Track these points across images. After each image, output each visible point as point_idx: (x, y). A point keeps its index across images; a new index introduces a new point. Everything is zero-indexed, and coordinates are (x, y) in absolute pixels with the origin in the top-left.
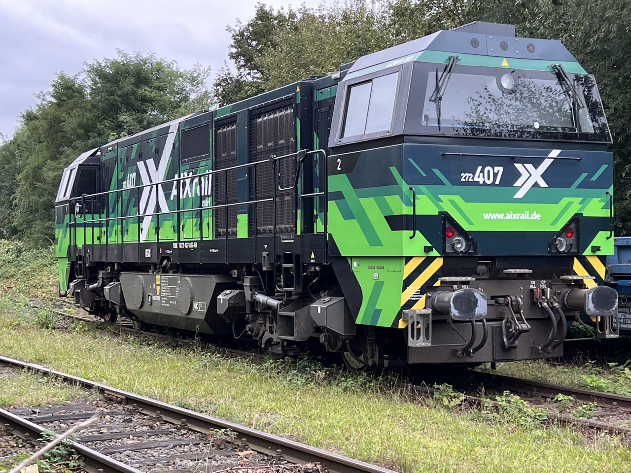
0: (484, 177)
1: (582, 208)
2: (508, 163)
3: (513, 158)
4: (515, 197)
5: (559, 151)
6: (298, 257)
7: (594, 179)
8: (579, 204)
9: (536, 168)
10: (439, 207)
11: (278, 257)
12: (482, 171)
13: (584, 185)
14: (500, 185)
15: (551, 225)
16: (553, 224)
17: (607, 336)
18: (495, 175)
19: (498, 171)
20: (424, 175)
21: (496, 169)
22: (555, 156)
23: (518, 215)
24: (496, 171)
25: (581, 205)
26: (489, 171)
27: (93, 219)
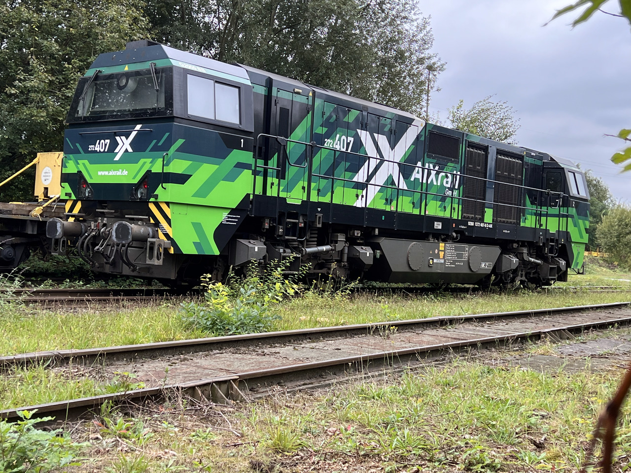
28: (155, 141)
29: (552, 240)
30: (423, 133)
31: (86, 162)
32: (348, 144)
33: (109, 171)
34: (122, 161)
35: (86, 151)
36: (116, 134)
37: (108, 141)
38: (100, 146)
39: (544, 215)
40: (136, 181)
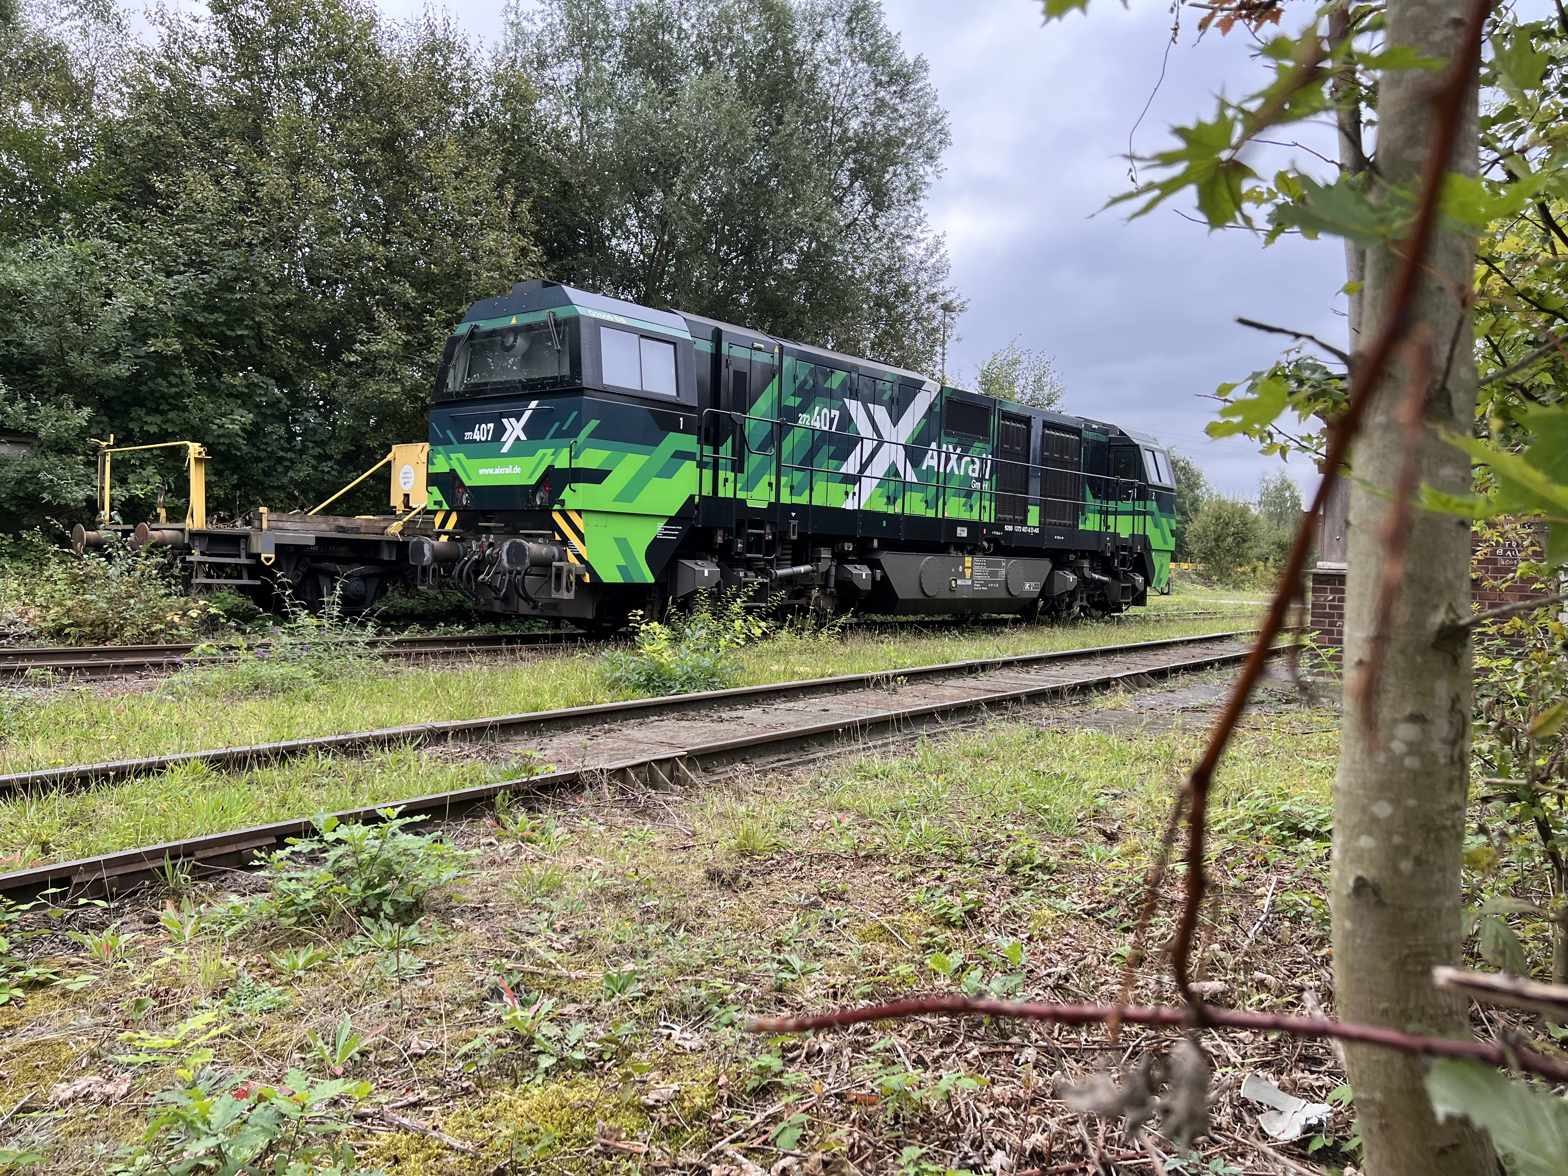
28: (557, 424)
29: (1124, 548)
30: (938, 402)
31: (461, 456)
32: (832, 420)
33: (494, 467)
34: (511, 454)
35: (461, 440)
36: (502, 415)
37: (491, 426)
38: (481, 433)
39: (1112, 513)
40: (533, 481)
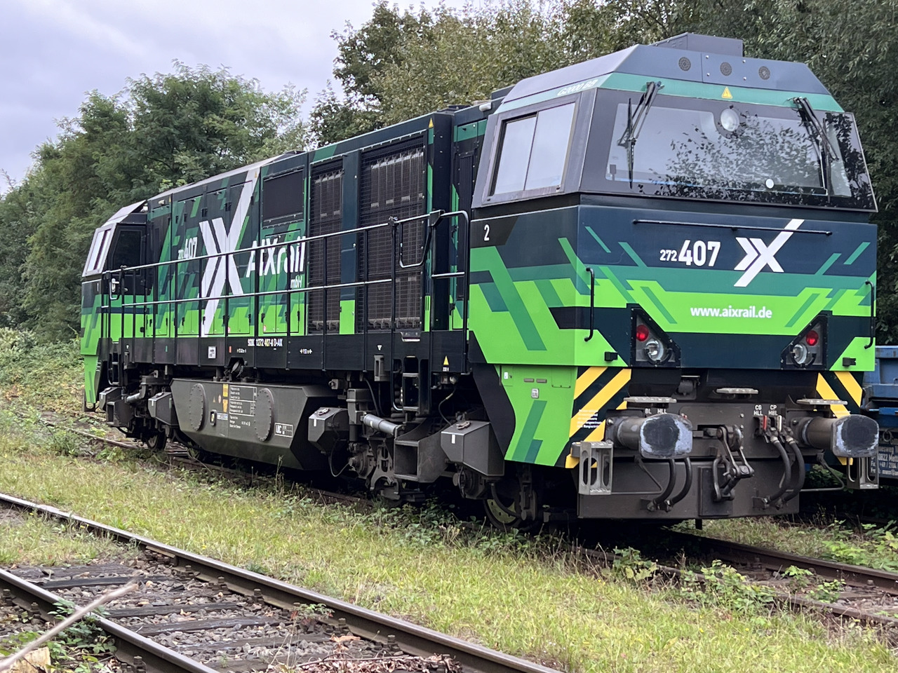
0: (692, 255)
1: (831, 304)
2: (728, 237)
3: (734, 230)
4: (736, 285)
5: (801, 221)
6: (425, 363)
7: (849, 262)
8: (828, 297)
9: (767, 245)
10: (627, 296)
11: (397, 362)
12: (690, 248)
13: (836, 270)
14: (716, 267)
15: (786, 326)
16: (790, 324)
17: (862, 487)
18: (709, 253)
19: (713, 248)
20: (608, 251)
21: (711, 244)
22: (795, 229)
23: (740, 311)
24: (710, 248)
25: (830, 299)
26: (700, 248)
27: (135, 302)
